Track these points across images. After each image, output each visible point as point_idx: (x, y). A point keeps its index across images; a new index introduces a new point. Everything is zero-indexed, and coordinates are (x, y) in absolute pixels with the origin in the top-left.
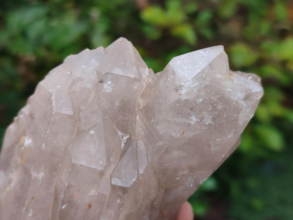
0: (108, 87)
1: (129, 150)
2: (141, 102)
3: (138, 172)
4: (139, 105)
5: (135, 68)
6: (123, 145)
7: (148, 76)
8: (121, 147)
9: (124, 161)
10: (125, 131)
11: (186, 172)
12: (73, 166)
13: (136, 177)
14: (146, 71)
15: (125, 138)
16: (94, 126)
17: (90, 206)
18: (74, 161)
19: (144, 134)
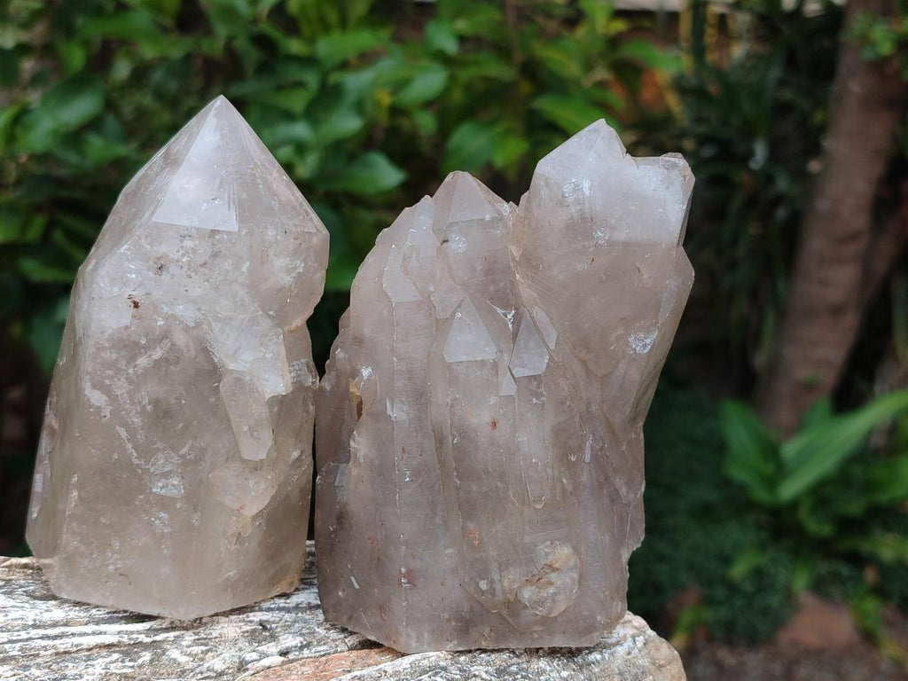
0: (458, 245)
1: (523, 326)
2: (515, 251)
3: (548, 348)
4: (514, 258)
5: (488, 206)
6: (510, 326)
7: (510, 213)
8: (509, 329)
9: (521, 341)
10: (506, 305)
11: (620, 331)
12: (449, 367)
13: (548, 357)
14: (506, 207)
15: (509, 317)
16: (459, 306)
17: (494, 424)
18: (449, 360)
19: (535, 295)
